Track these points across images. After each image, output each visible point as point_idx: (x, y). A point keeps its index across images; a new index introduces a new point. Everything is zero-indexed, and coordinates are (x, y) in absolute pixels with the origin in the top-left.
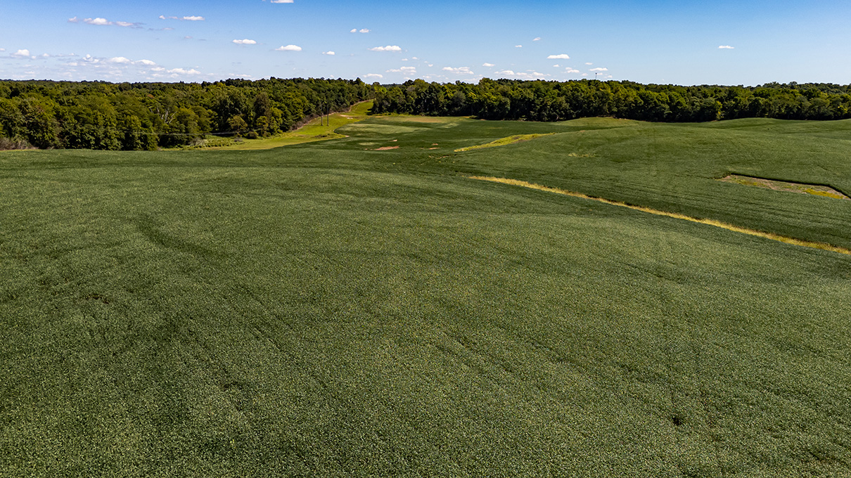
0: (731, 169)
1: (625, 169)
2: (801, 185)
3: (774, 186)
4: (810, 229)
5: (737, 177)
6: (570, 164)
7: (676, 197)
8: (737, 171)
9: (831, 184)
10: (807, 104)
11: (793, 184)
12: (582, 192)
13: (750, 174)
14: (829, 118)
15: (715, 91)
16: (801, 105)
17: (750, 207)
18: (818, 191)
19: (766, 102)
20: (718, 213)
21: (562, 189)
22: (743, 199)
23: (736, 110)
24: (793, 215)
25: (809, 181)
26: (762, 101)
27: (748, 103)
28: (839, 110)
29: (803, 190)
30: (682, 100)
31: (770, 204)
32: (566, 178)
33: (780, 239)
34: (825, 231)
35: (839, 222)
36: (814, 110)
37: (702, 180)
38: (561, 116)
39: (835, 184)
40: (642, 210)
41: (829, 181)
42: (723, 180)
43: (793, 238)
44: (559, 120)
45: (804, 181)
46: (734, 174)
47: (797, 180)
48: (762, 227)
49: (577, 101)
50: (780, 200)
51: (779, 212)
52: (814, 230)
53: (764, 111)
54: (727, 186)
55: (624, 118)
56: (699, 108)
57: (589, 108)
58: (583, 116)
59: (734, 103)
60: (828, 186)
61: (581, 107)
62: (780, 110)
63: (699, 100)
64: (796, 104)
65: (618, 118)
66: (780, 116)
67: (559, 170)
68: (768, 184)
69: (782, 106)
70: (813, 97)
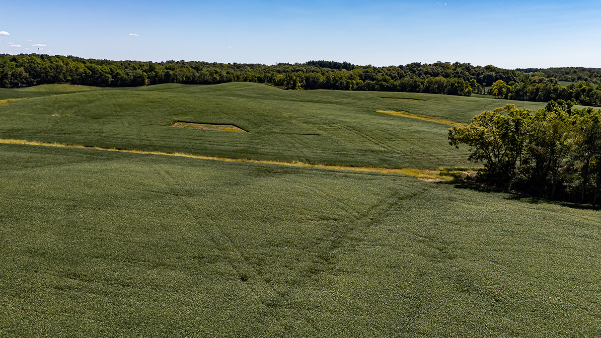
0: (176, 119)
1: (104, 124)
2: (219, 126)
3: (204, 127)
4: (234, 151)
5: (181, 123)
6: (57, 123)
7: (150, 140)
8: (180, 120)
9: (234, 124)
10: (197, 74)
11: (214, 126)
12: (79, 143)
13: (188, 121)
14: (210, 83)
15: (140, 66)
16: (194, 75)
17: (198, 142)
18: (228, 128)
19: (174, 73)
20: (181, 148)
21: (61, 143)
22: (191, 137)
23: (157, 79)
24: (222, 144)
25: (222, 123)
26: (171, 72)
27: (163, 74)
28: (215, 78)
29: (221, 128)
30: (119, 71)
31: (207, 138)
32: (60, 134)
33: (222, 159)
34: (242, 151)
35: (246, 145)
36: (201, 78)
37: (161, 127)
38: (23, 83)
39: (235, 123)
40: (130, 152)
41: (232, 122)
42: (174, 126)
43: (228, 158)
44: (21, 87)
45: (219, 123)
46: (178, 121)
47: (215, 122)
48: (209, 154)
49: (36, 72)
50: (212, 135)
51: (214, 143)
52: (236, 151)
53: (173, 79)
54: (178, 129)
55: (78, 84)
56: (132, 77)
57: (47, 77)
58: (43, 84)
59: (154, 73)
60: (232, 125)
61: (40, 76)
62: (183, 79)
63: (131, 71)
64: (191, 74)
65: (74, 84)
66: (183, 82)
67: (49, 128)
68: (201, 126)
69: (183, 76)
70: (199, 70)
